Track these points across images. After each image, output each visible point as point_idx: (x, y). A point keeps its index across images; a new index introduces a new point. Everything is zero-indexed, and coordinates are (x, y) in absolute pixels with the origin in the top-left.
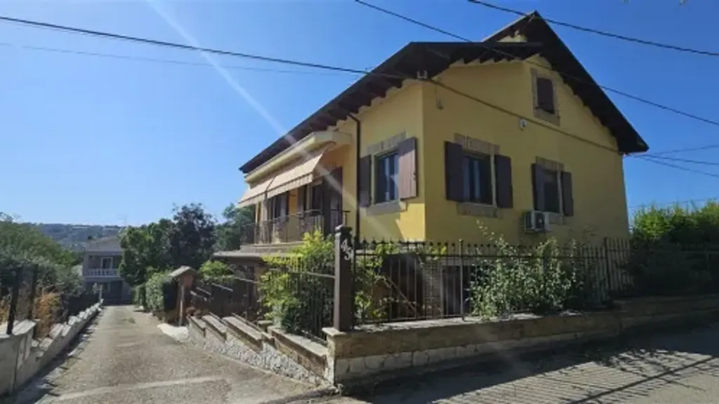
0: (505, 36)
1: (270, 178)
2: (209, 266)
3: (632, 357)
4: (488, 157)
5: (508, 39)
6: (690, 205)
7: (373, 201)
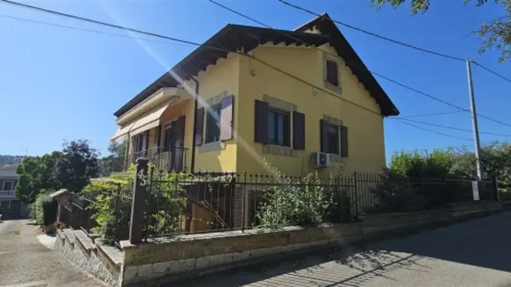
0: (307, 29)
1: (133, 122)
2: (89, 189)
3: (361, 256)
4: (289, 113)
5: (308, 31)
6: (424, 152)
7: (204, 141)
